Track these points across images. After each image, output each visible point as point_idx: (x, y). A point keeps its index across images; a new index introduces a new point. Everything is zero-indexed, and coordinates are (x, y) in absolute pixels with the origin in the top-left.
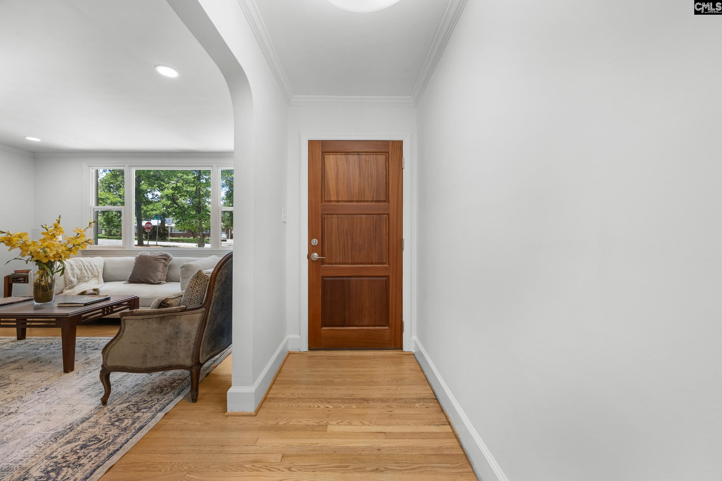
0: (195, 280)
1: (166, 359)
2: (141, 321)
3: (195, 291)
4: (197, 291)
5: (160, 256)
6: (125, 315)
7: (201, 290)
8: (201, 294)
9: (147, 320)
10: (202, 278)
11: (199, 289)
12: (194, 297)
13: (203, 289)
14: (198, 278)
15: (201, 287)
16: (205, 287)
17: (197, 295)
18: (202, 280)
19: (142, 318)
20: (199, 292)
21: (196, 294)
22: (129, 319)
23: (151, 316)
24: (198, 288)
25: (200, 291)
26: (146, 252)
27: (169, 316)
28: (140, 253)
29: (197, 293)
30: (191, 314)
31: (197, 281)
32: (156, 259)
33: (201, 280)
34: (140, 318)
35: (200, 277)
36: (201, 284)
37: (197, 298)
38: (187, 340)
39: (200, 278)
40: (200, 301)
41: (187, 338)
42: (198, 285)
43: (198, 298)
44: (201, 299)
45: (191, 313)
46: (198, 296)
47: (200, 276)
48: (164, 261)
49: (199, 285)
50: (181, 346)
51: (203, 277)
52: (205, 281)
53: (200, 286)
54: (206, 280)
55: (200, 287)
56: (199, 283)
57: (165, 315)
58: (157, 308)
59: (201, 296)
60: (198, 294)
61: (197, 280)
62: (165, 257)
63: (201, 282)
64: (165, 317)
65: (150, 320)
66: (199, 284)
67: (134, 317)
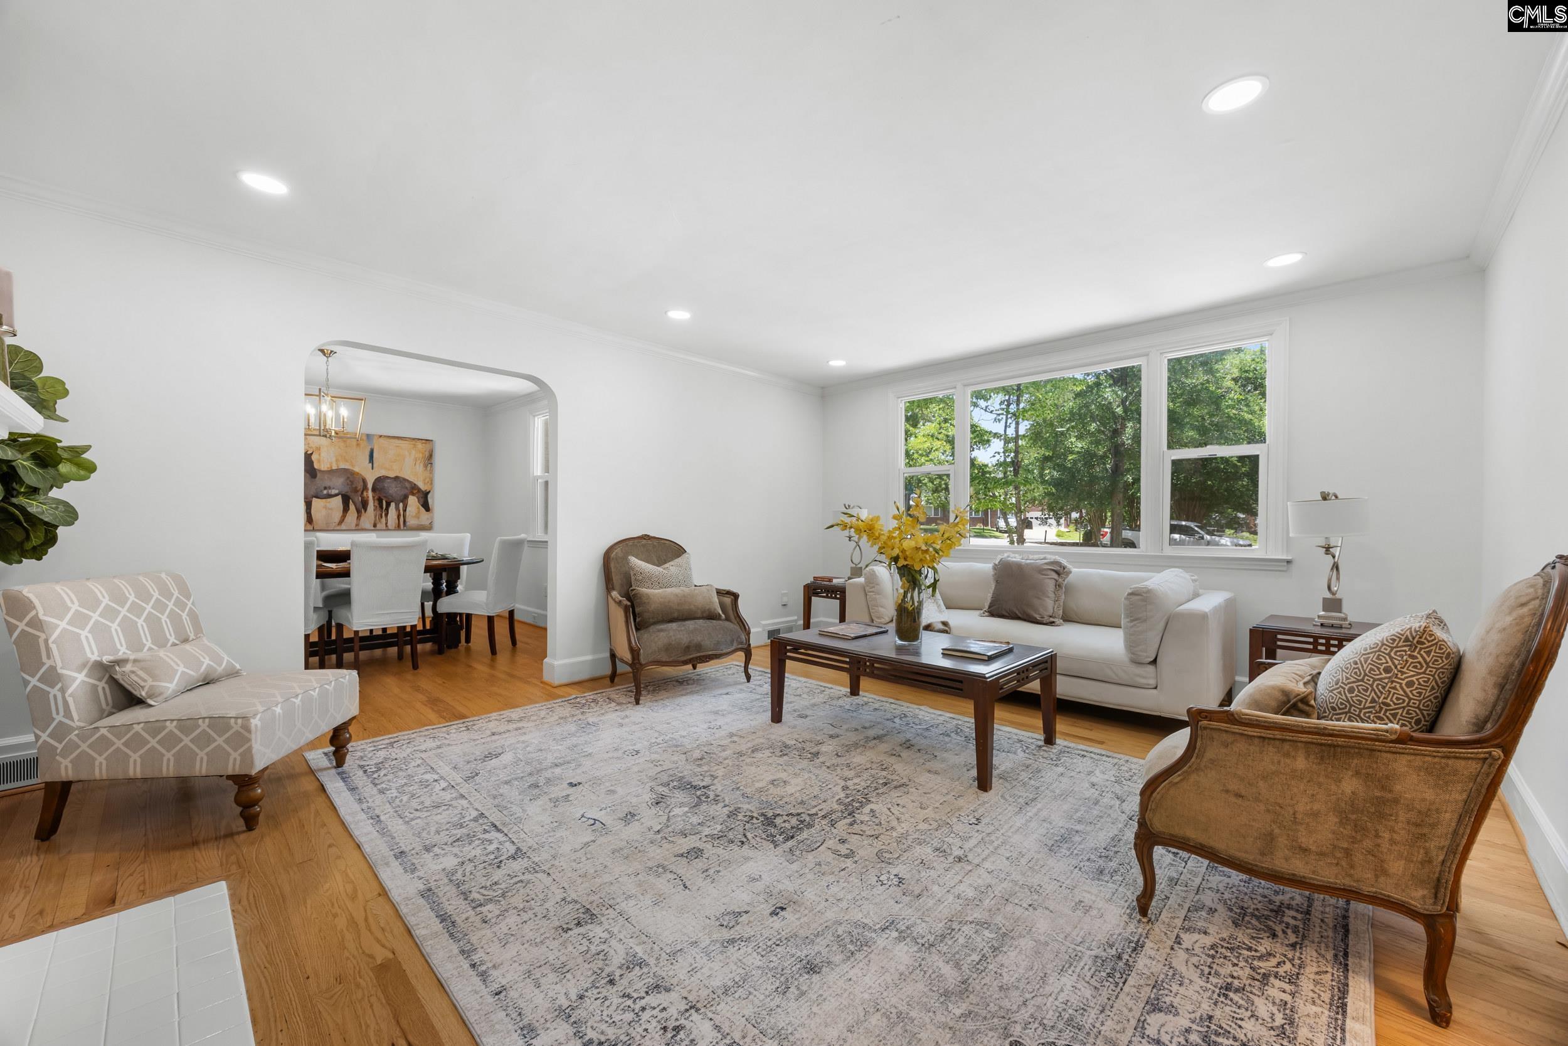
0: (1405, 651)
1: (1337, 864)
2: (1256, 741)
3: (1401, 684)
4: (1410, 684)
5: (1046, 564)
6: (1206, 717)
7: (1424, 681)
8: (1420, 693)
9: (1277, 742)
10: (1434, 648)
11: (1417, 679)
12: (1398, 699)
13: (1429, 679)
14: (1419, 646)
15: (1424, 673)
16: (1436, 676)
17: (1408, 696)
18: (1432, 654)
19: (1262, 735)
20: (1417, 688)
21: (1405, 692)
22: (1220, 730)
23: (1288, 736)
24: (1412, 673)
25: (1419, 684)
26: (1012, 555)
27: (1353, 747)
28: (999, 557)
29: (1408, 690)
30: (1435, 757)
31: (1415, 654)
32: (1040, 570)
33: (1428, 653)
34: (1255, 734)
35: (1428, 644)
36: (1427, 664)
37: (1408, 705)
38: (1419, 830)
39: (1427, 647)
40: (1414, 714)
41: (1417, 825)
42: (1415, 667)
43: (1411, 704)
44: (1418, 708)
45: (1435, 754)
46: (1410, 699)
47: (1429, 641)
48: (1055, 576)
49: (1419, 666)
50: (1393, 842)
51: (1436, 644)
52: (1441, 657)
53: (1421, 669)
54: (1443, 653)
55: (1421, 674)
56: (1420, 659)
57: (1340, 741)
58: (1283, 715)
59: (1420, 701)
60: (1411, 691)
61: (1414, 651)
62: (1057, 568)
63: (1428, 659)
64: (1338, 746)
65: (1287, 746)
66: (1419, 663)
67: (1236, 728)
